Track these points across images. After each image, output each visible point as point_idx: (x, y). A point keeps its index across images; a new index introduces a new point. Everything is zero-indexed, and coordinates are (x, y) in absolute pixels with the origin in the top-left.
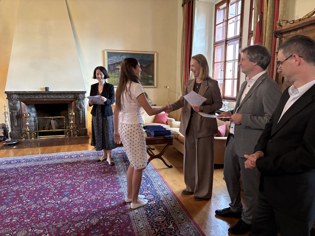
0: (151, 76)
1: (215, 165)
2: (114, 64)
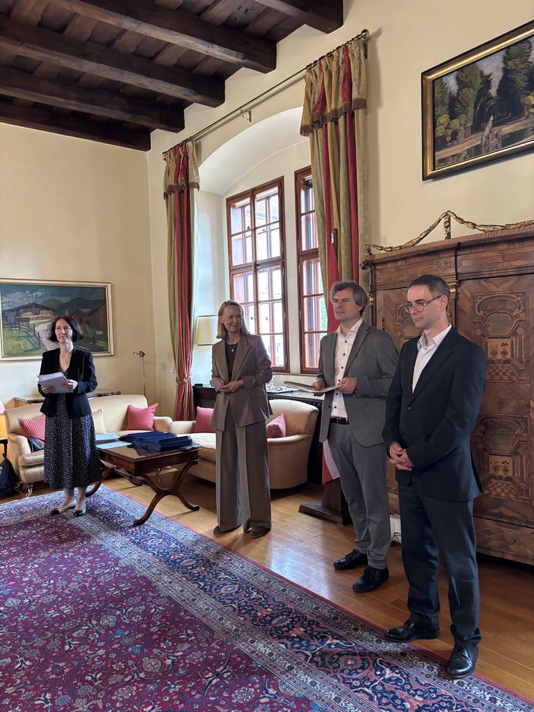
0: (100, 333)
2: (17, 310)
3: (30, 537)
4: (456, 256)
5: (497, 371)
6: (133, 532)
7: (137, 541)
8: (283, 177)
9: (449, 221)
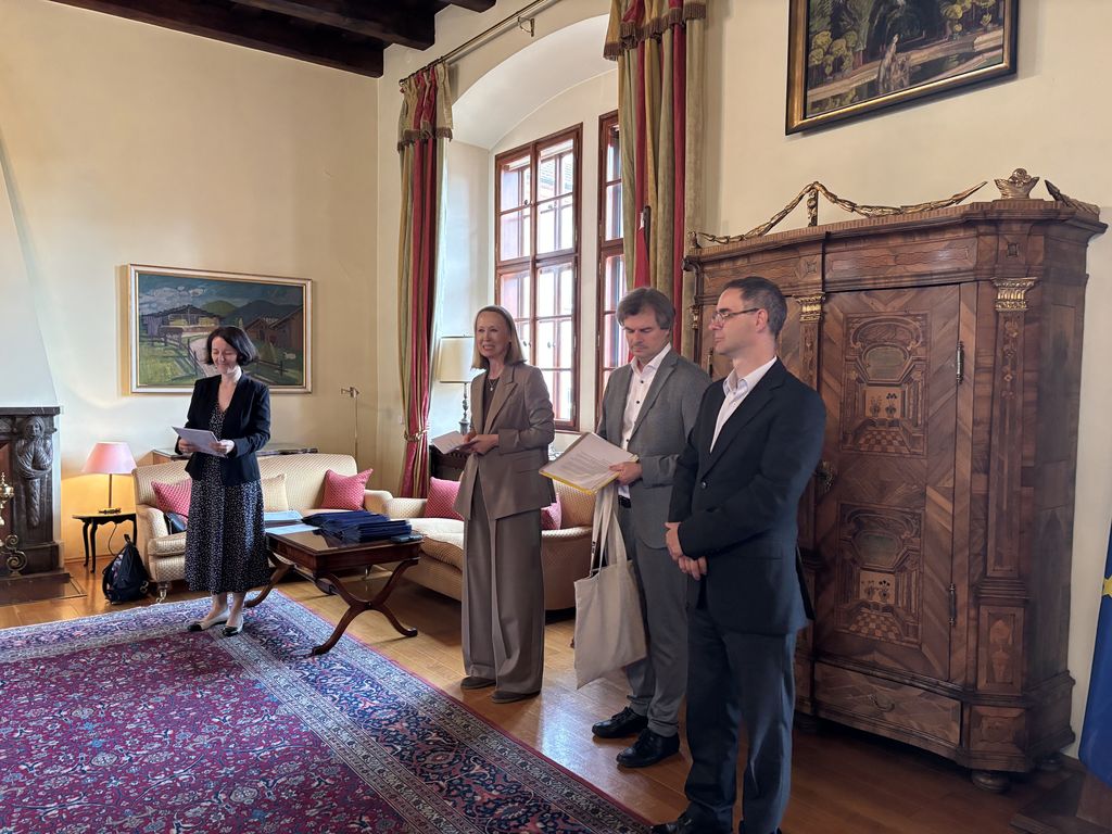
0: (292, 356)
1: (547, 612)
2: (164, 316)
3: (151, 663)
4: (824, 254)
5: (879, 437)
6: (308, 664)
7: (313, 677)
8: (582, 124)
9: (816, 199)
